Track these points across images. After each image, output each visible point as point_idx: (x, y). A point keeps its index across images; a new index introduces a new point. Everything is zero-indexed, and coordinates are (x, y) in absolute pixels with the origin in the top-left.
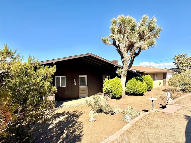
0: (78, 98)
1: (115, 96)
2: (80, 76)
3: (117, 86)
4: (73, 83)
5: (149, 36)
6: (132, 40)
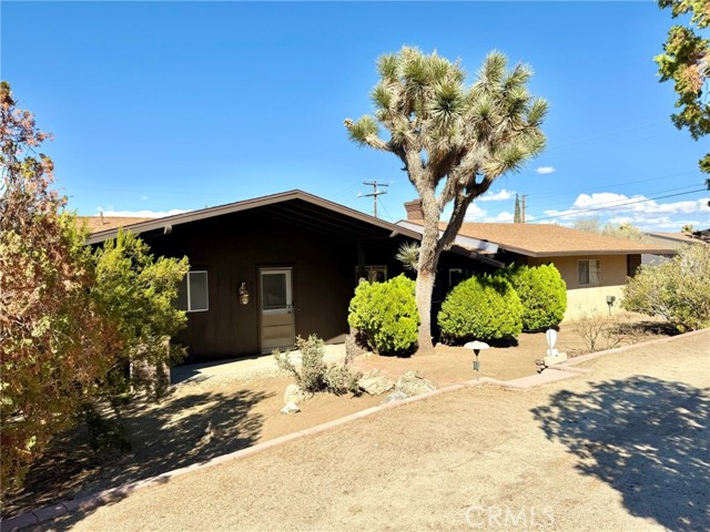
0: (255, 353)
1: (393, 346)
2: (264, 272)
3: (399, 307)
4: (239, 296)
5: (505, 131)
6: (443, 145)
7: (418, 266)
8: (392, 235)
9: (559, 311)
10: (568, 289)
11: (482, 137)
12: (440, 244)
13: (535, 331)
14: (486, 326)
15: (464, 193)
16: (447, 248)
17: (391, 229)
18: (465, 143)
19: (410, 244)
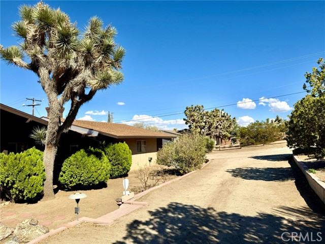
3: (30, 169)
5: (101, 62)
6: (62, 64)
7: (45, 142)
8: (28, 122)
9: (128, 166)
10: (133, 154)
11: (87, 64)
12: (60, 129)
13: (116, 177)
14: (90, 178)
15: (77, 99)
16: (65, 131)
17: (27, 117)
18: (78, 68)
19: (40, 128)
